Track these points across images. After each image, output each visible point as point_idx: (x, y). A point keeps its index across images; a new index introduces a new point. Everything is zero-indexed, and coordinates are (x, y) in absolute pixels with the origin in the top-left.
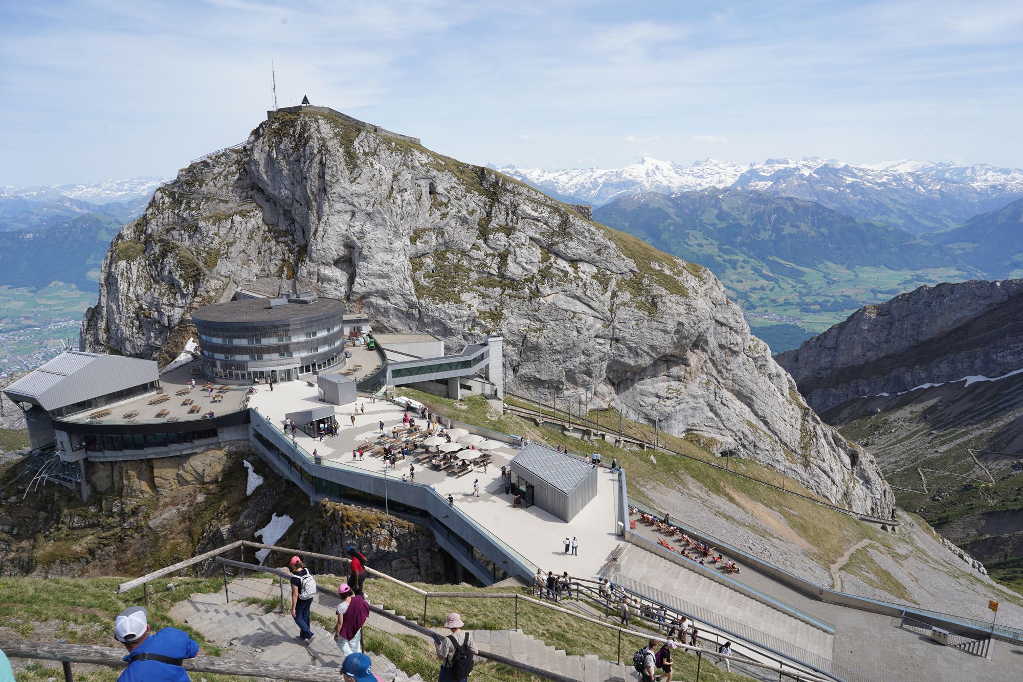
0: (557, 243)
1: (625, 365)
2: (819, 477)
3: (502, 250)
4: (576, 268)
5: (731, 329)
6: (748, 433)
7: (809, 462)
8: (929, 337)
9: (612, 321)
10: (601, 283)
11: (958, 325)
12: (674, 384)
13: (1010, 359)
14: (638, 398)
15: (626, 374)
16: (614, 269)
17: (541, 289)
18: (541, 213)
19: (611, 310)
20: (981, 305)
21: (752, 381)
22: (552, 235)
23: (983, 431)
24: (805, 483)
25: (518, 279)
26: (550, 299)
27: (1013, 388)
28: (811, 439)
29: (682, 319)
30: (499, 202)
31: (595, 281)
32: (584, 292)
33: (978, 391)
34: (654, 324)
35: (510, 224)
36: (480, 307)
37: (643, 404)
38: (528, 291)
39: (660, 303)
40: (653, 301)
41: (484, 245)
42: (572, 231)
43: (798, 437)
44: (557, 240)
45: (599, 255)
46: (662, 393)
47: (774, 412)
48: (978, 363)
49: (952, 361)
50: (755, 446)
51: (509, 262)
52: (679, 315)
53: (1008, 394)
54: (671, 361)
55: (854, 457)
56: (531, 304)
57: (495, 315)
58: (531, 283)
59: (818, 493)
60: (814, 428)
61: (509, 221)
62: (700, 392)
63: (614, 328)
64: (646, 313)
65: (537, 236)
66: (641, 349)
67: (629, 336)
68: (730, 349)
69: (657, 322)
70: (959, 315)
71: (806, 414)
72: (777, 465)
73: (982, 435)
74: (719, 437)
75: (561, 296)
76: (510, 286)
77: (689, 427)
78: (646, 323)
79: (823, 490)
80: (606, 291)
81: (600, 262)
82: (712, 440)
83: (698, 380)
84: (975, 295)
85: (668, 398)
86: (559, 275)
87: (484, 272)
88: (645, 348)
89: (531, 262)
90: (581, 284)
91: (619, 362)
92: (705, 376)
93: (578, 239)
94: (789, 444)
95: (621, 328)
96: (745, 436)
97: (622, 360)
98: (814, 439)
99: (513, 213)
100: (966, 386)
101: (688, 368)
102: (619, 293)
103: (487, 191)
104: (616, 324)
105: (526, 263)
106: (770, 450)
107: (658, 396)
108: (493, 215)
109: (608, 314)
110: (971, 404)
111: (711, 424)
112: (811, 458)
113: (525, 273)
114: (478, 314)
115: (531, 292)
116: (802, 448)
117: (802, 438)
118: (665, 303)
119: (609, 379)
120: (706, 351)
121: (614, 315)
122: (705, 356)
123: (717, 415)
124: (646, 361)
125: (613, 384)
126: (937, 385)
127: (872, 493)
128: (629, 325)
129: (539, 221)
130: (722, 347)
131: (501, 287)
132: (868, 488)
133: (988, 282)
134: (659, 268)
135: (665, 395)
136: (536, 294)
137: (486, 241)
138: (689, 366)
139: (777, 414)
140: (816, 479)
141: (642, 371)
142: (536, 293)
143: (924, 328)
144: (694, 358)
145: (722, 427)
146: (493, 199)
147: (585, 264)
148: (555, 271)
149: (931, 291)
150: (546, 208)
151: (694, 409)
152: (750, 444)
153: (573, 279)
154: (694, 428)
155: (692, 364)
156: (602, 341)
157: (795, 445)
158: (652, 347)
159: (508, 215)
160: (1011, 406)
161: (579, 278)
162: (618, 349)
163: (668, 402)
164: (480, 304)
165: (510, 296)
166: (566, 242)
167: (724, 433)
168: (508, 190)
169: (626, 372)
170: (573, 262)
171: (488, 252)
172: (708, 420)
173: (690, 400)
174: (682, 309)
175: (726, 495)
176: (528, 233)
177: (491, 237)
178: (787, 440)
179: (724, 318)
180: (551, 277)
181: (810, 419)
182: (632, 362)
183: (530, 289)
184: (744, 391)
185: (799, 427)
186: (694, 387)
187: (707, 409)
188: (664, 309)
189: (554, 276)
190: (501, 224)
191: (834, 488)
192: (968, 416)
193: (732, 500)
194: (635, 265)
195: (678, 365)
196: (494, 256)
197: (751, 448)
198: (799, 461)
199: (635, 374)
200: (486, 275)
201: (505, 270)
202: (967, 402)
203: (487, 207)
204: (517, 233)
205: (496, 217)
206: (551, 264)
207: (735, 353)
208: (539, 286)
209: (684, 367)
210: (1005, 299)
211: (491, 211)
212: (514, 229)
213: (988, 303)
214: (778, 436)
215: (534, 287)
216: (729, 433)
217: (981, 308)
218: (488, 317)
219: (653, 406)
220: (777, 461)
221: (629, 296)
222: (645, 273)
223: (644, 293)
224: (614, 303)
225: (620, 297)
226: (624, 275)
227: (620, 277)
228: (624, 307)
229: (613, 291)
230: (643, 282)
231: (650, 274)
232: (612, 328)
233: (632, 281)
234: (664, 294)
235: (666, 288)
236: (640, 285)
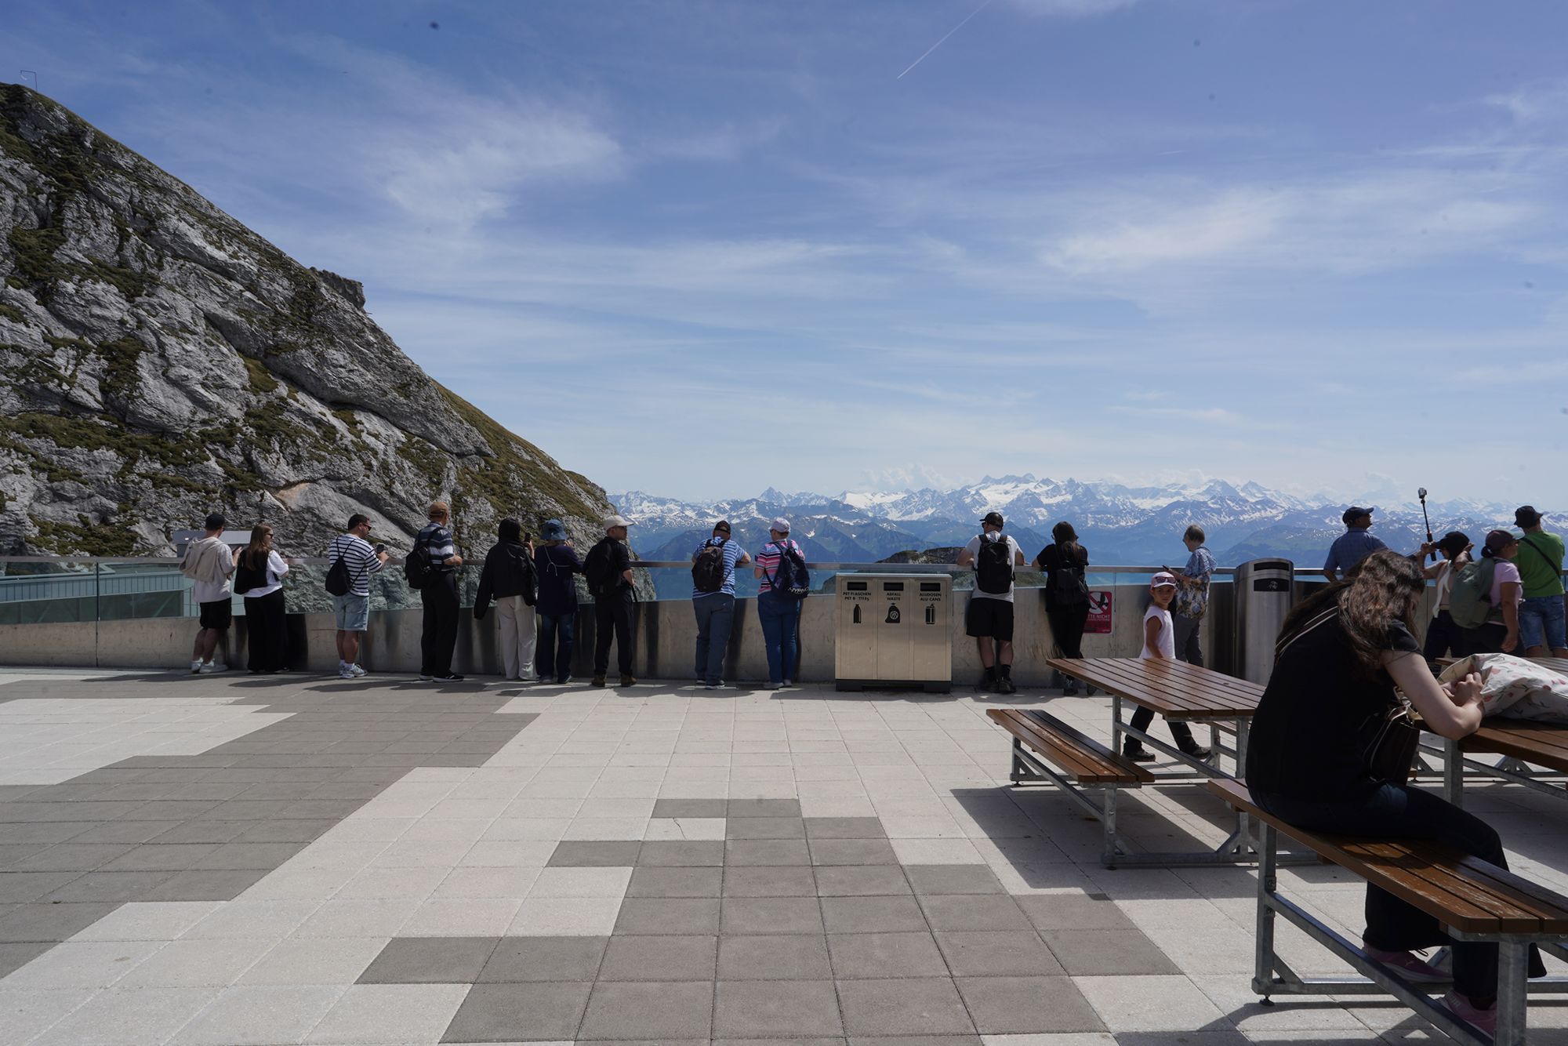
0: (293, 347)
3: (114, 336)
4: (352, 424)
10: (420, 467)
16: (444, 440)
17: (264, 466)
18: (234, 256)
22: (273, 322)
25: (181, 430)
26: (295, 498)
30: (90, 193)
31: (407, 464)
32: (388, 487)
35: (137, 266)
36: (38, 508)
38: (220, 470)
41: (40, 310)
42: (329, 322)
44: (290, 338)
45: (407, 397)
51: (143, 372)
56: (234, 508)
57: (105, 539)
58: (228, 446)
61: (129, 253)
65: (231, 315)
75: (326, 490)
76: (153, 448)
80: (439, 491)
81: (409, 418)
86: (310, 434)
87: (47, 395)
89: (220, 386)
90: (374, 463)
93: (350, 346)
99: (145, 235)
102: (469, 500)
103: (35, 152)
105: (204, 385)
108: (69, 224)
113: (202, 415)
114: (34, 532)
115: (230, 474)
129: (231, 278)
131: (120, 450)
136: (247, 478)
137: (46, 297)
142: (248, 476)
146: (65, 181)
147: (372, 416)
148: (297, 421)
150: (245, 249)
153: (350, 447)
159: (124, 237)
161: (367, 447)
164: (38, 497)
165: (158, 482)
166: (318, 347)
168: (117, 167)
170: (342, 405)
171: (59, 334)
176: (200, 302)
177: (70, 287)
180: (290, 436)
183: (224, 463)
189: (298, 432)
190: (99, 257)
194: (483, 439)
196: (82, 350)
200: (57, 408)
201: (131, 398)
203: (42, 199)
204: (164, 295)
205: (83, 232)
206: (282, 399)
208: (254, 454)
211: (59, 210)
212: (154, 282)
215: (237, 459)
218: (77, 545)
221: (492, 510)
222: (508, 462)
223: (519, 506)
224: (461, 522)
225: (473, 510)
226: (466, 460)
227: (459, 463)
228: (485, 534)
229: (453, 493)
230: (511, 480)
231: (518, 465)
232: (465, 589)
233: (487, 476)
234: (560, 513)
235: (557, 501)
236: (505, 487)
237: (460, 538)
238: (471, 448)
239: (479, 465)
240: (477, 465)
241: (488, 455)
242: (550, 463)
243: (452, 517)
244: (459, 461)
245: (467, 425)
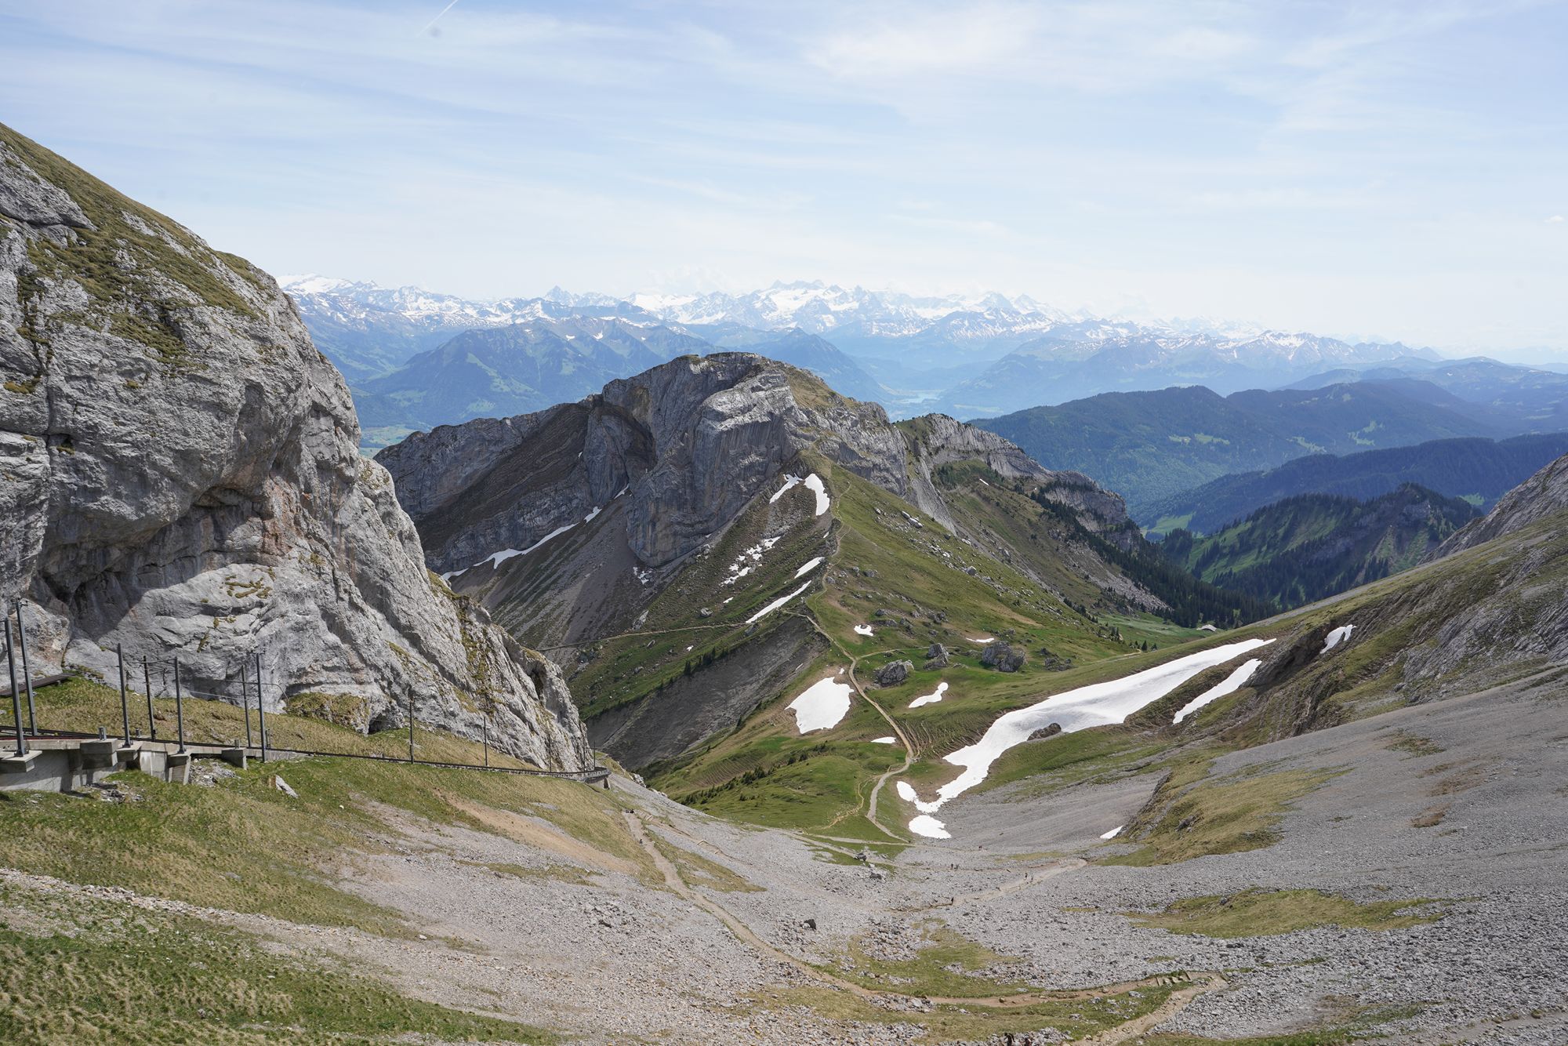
1: (107, 519)
2: (513, 725)
5: (337, 422)
6: (399, 666)
7: (492, 701)
8: (434, 506)
9: (41, 372)
11: (470, 484)
12: (241, 571)
13: (539, 520)
14: (154, 625)
15: (106, 554)
19: (29, 332)
20: (493, 452)
21: (380, 549)
23: (532, 623)
24: (497, 744)
27: (551, 559)
28: (485, 656)
29: (256, 375)
33: (511, 571)
34: (183, 387)
37: (174, 640)
39: (189, 324)
40: (164, 318)
43: (464, 659)
46: (219, 598)
47: (423, 613)
48: (504, 532)
49: (472, 535)
50: (412, 694)
52: (247, 363)
53: (546, 568)
54: (223, 506)
55: (537, 674)
59: (517, 756)
60: (485, 633)
62: (307, 582)
63: (53, 394)
64: (153, 351)
66: (154, 465)
67: (109, 425)
68: (340, 473)
69: (193, 378)
70: (469, 470)
71: (464, 610)
72: (452, 724)
73: (532, 629)
74: (355, 690)
77: (292, 681)
78: (156, 380)
79: (524, 749)
82: (343, 699)
83: (295, 553)
84: (484, 439)
85: (237, 611)
88: (167, 461)
91: (82, 513)
92: (303, 542)
94: (457, 676)
95: (76, 394)
96: (398, 675)
97: (92, 505)
98: (490, 655)
100: (495, 567)
101: (268, 524)
102: (48, 281)
104: (57, 379)
106: (438, 695)
107: (209, 610)
109: (21, 345)
110: (507, 591)
111: (335, 661)
112: (495, 693)
116: (474, 677)
117: (470, 656)
118: (202, 325)
119: (47, 578)
120: (296, 481)
121: (42, 351)
122: (293, 491)
123: (346, 636)
124: (166, 505)
125: (62, 595)
126: (458, 573)
127: (571, 731)
128: (104, 386)
130: (323, 467)
132: (564, 724)
133: (496, 421)
134: (151, 233)
135: (228, 602)
138: (270, 516)
139: (427, 617)
140: (510, 731)
141: (153, 541)
143: (427, 495)
144: (279, 495)
145: (359, 664)
149: (426, 439)
151: (299, 629)
152: (404, 690)
154: (303, 680)
155: (277, 511)
156: (15, 439)
157: (463, 675)
158: (185, 457)
160: (554, 582)
162: (76, 467)
163: (242, 622)
167: (363, 676)
169: (105, 546)
172: (330, 653)
173: (286, 606)
174: (250, 349)
175: (461, 816)
178: (451, 667)
179: (321, 393)
181: (472, 617)
182: (127, 510)
184: (371, 573)
185: (460, 637)
186: (291, 572)
187: (323, 625)
188: (204, 341)
191: (535, 739)
192: (509, 608)
193: (476, 824)
194: (75, 205)
195: (244, 519)
197: (406, 699)
198: (477, 704)
199: (132, 551)
202: (503, 589)
207: (347, 483)
209: (258, 520)
210: (519, 441)
213: (500, 450)
214: (437, 663)
216: (373, 675)
217: (493, 457)
219: (202, 639)
220: (453, 714)
221: (85, 296)
222: (114, 236)
223: (130, 293)
224: (34, 310)
225: (53, 294)
226: (45, 231)
227: (34, 234)
228: (73, 327)
229: (20, 272)
230: (117, 259)
231: (131, 241)
232: (45, 395)
233: (80, 252)
234: (192, 302)
235: (189, 288)
236: (109, 268)
237: (32, 330)
238: (53, 215)
239: (68, 238)
240: (65, 237)
241: (83, 226)
242: (190, 241)
243: (20, 303)
244: (36, 232)
245: (44, 184)
